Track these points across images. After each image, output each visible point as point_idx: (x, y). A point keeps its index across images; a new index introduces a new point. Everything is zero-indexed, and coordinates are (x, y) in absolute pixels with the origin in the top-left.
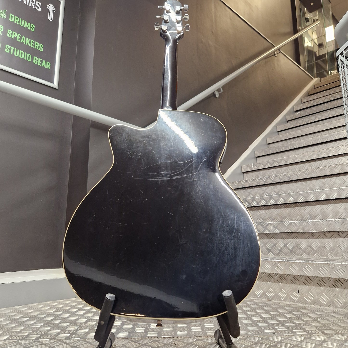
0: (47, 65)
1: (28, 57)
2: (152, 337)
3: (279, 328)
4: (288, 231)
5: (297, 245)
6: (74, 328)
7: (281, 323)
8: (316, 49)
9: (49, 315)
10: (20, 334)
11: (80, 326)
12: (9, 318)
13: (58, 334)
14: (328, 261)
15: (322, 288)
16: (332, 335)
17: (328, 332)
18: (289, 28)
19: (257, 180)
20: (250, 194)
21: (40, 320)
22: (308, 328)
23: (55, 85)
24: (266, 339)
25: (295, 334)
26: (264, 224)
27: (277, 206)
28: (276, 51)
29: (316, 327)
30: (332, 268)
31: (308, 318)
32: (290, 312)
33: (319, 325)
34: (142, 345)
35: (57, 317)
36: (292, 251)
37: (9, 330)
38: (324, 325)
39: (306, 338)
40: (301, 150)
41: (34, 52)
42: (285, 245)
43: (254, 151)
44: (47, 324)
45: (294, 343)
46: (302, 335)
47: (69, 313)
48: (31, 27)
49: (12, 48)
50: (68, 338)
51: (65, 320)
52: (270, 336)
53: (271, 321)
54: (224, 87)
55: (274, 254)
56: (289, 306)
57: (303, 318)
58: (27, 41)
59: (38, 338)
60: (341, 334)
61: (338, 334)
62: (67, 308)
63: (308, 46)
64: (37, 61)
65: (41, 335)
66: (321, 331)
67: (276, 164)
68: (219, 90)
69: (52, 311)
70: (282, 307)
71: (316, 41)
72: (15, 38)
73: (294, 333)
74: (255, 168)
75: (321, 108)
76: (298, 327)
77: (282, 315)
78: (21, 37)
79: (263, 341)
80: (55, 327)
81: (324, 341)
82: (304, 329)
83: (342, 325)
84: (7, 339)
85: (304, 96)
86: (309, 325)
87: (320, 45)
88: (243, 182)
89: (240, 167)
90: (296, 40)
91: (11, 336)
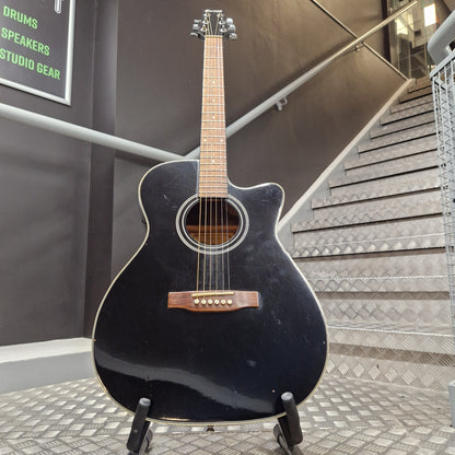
0: (55, 74)
1: (29, 64)
2: (198, 433)
3: (350, 418)
4: (368, 290)
5: (378, 307)
6: (102, 420)
7: (354, 411)
8: (411, 38)
9: (70, 402)
10: (35, 430)
11: (109, 418)
12: (20, 407)
13: (83, 429)
14: (414, 331)
15: (407, 364)
16: (415, 427)
17: (410, 423)
18: (376, 11)
19: (330, 221)
20: (321, 238)
21: (59, 409)
22: (385, 418)
23: (67, 100)
24: (335, 433)
25: (370, 427)
26: (338, 280)
27: (354, 255)
28: (358, 44)
29: (396, 416)
30: (419, 339)
31: (387, 403)
32: (366, 395)
33: (399, 413)
34: (186, 444)
35: (80, 405)
36: (371, 314)
37: (21, 425)
38: (406, 413)
39: (383, 432)
40: (387, 180)
41: (38, 57)
42: (364, 307)
43: (327, 180)
44: (68, 414)
45: (369, 439)
46: (378, 428)
47: (94, 398)
48: (33, 23)
49: (9, 53)
50: (95, 435)
51: (90, 409)
52: (339, 429)
53: (342, 408)
54: (289, 97)
55: (350, 318)
56: (366, 385)
57: (382, 403)
58: (28, 43)
59: (58, 436)
60: (426, 426)
61: (422, 425)
62: (92, 392)
63: (401, 34)
64: (42, 69)
65: (62, 431)
66: (401, 421)
67: (355, 199)
68: (282, 101)
69: (73, 396)
70: (358, 388)
71: (412, 27)
72: (13, 39)
73: (369, 424)
74: (329, 204)
75: (415, 121)
76: (375, 415)
77: (356, 398)
78: (20, 37)
79: (331, 437)
80: (79, 419)
81: (404, 436)
82: (381, 419)
83: (428, 412)
84: (21, 437)
85: (394, 105)
86: (389, 413)
87: (418, 33)
88: (312, 223)
89: (309, 201)
90: (386, 28)
91: (25, 433)
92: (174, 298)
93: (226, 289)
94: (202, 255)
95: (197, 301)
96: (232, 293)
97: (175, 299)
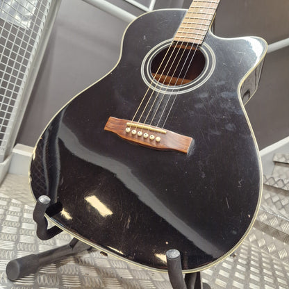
92: (112, 122)
93: (160, 126)
94: (151, 90)
95: (128, 130)
96: (164, 131)
97: (112, 124)
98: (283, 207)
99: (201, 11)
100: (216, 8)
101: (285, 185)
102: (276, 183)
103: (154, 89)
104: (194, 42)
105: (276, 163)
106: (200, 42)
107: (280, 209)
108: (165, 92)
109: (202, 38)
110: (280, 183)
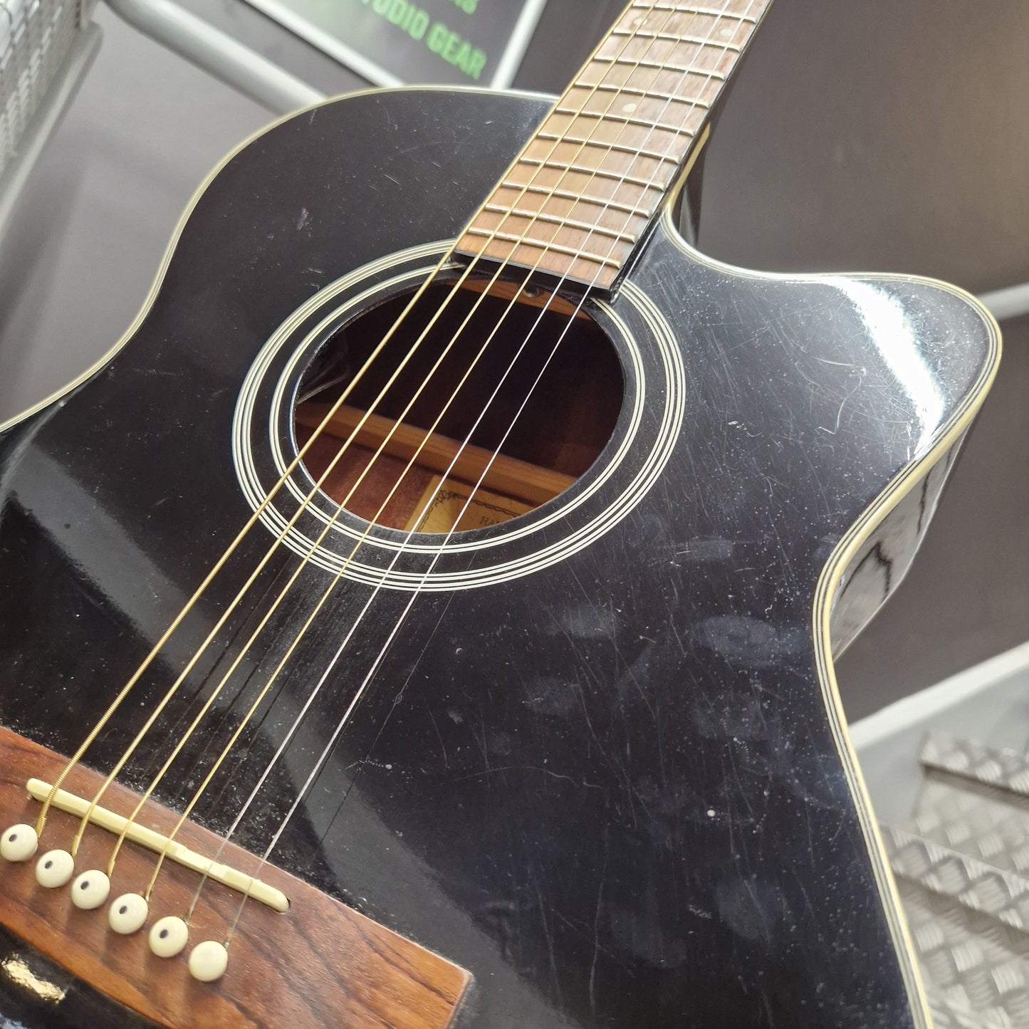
0: (470, 61)
1: (416, 21)
64: (440, 43)
98: (960, 978)
99: (630, 109)
100: (708, 101)
101: (969, 885)
102: (933, 869)
103: (284, 532)
104: (569, 270)
105: (932, 771)
106: (599, 278)
107: (944, 987)
108: (342, 567)
109: (617, 255)
110: (950, 871)
